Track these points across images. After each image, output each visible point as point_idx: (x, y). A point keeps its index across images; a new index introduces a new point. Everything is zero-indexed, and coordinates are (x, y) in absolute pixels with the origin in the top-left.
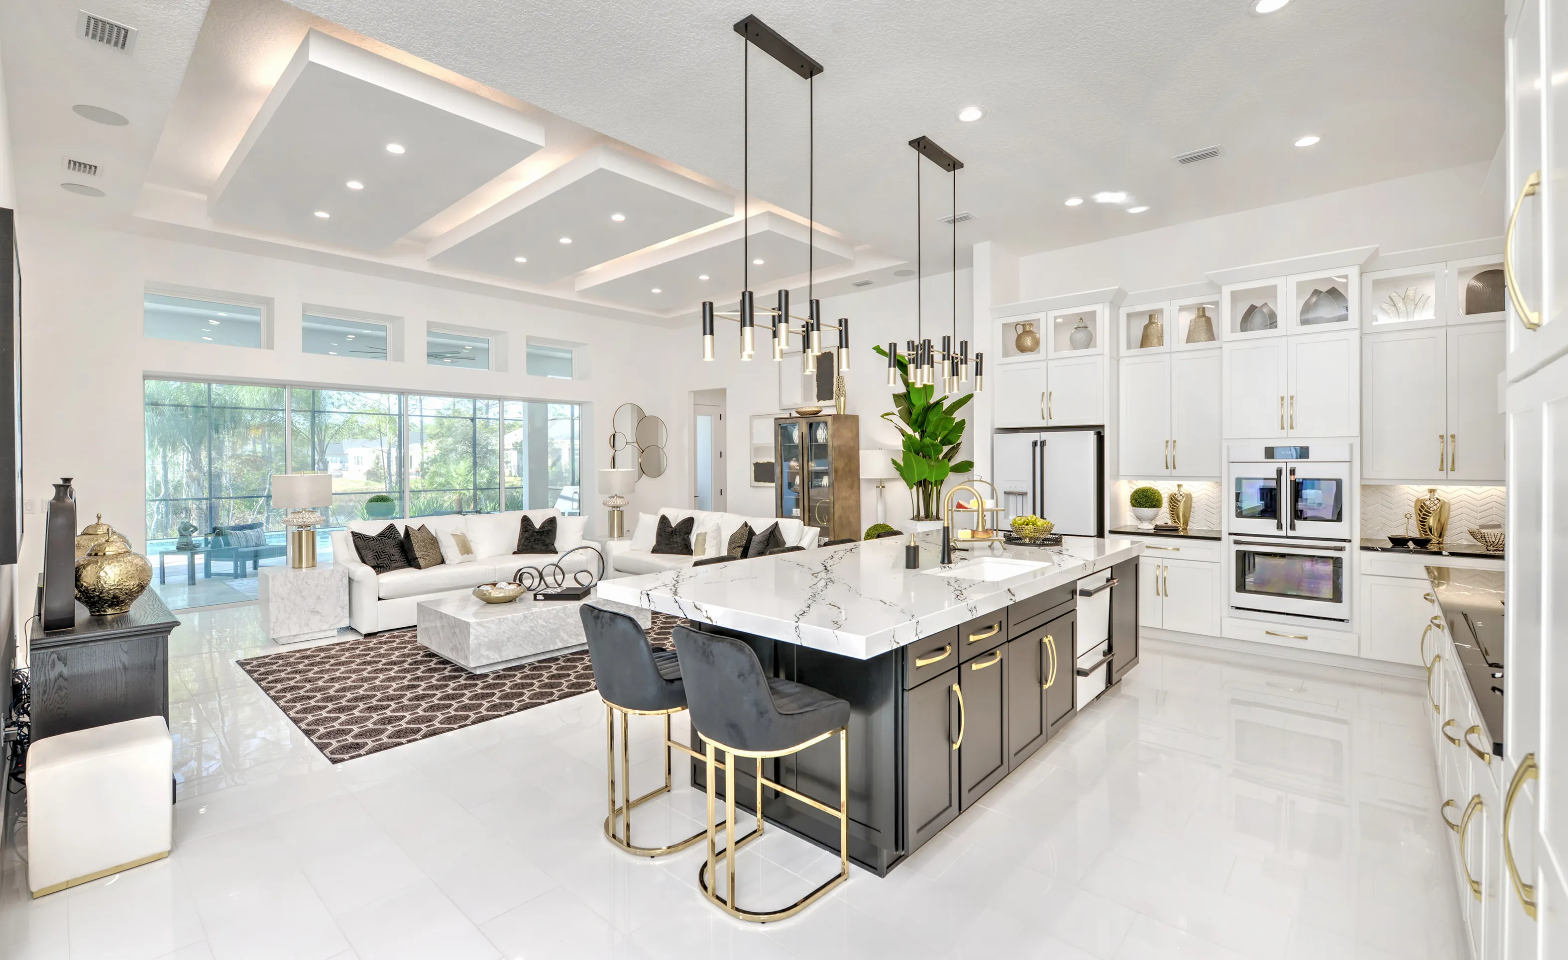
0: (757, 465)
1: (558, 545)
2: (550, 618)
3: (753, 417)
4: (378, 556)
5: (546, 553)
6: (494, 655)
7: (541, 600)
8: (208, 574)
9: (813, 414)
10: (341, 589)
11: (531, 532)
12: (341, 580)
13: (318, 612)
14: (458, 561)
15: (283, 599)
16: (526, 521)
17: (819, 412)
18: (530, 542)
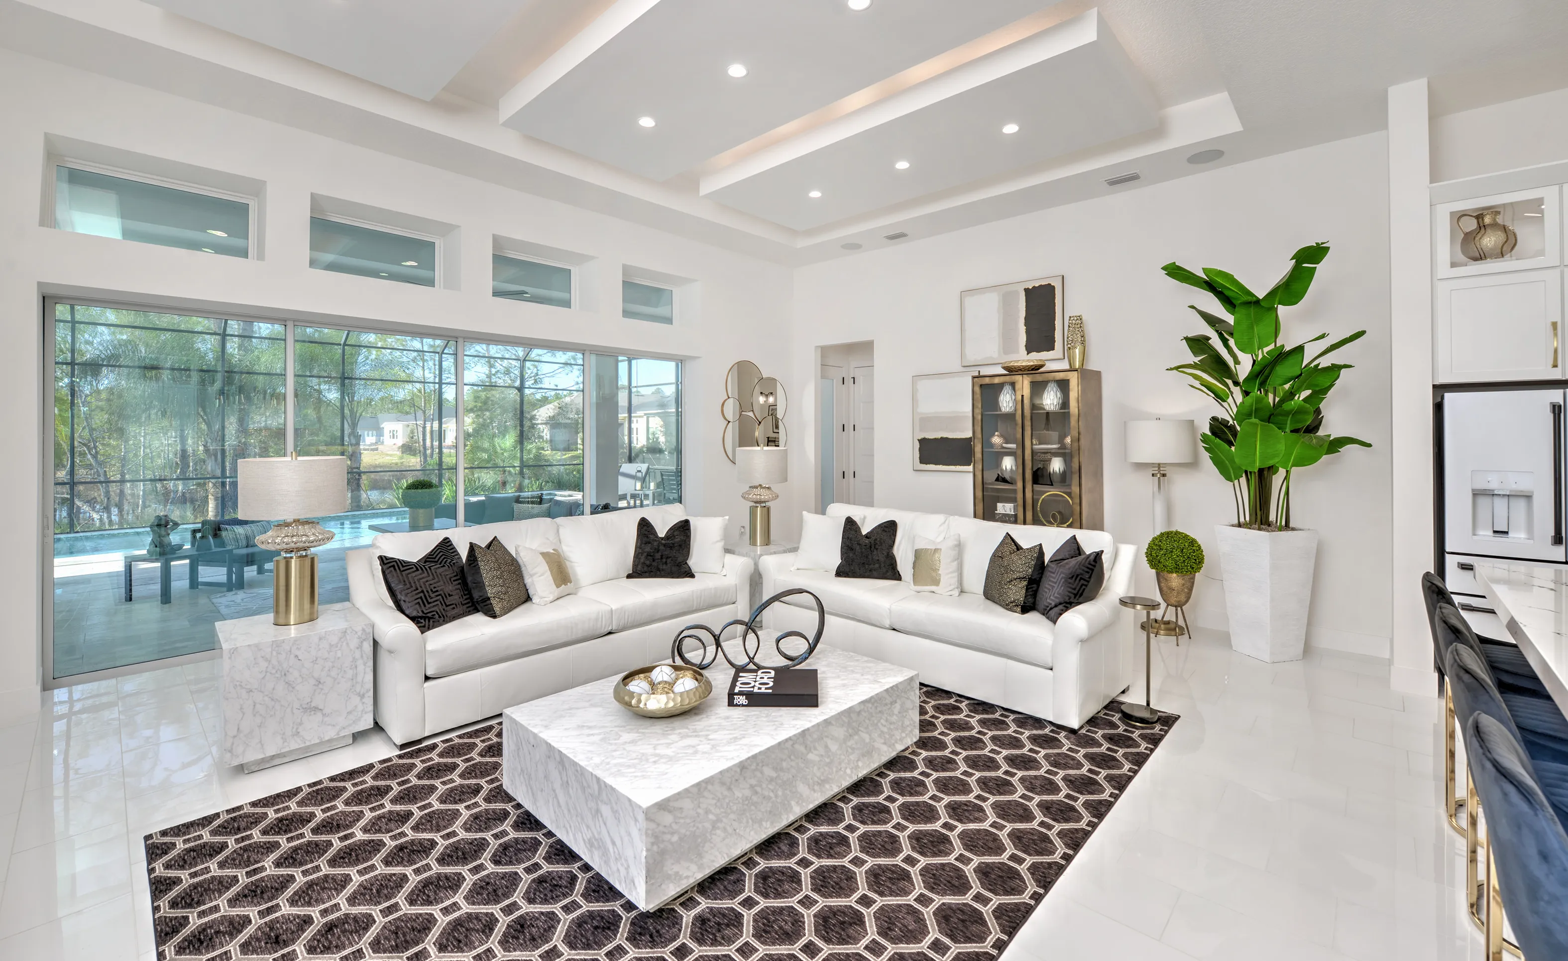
0: (923, 442)
1: (693, 562)
2: (782, 760)
3: (917, 377)
4: (424, 600)
5: (678, 577)
6: (688, 868)
7: (743, 705)
8: (194, 583)
9: (1032, 370)
10: (360, 663)
11: (655, 544)
12: (360, 647)
13: (316, 709)
14: (551, 598)
15: (250, 691)
16: (645, 527)
17: (1042, 366)
18: (654, 560)
